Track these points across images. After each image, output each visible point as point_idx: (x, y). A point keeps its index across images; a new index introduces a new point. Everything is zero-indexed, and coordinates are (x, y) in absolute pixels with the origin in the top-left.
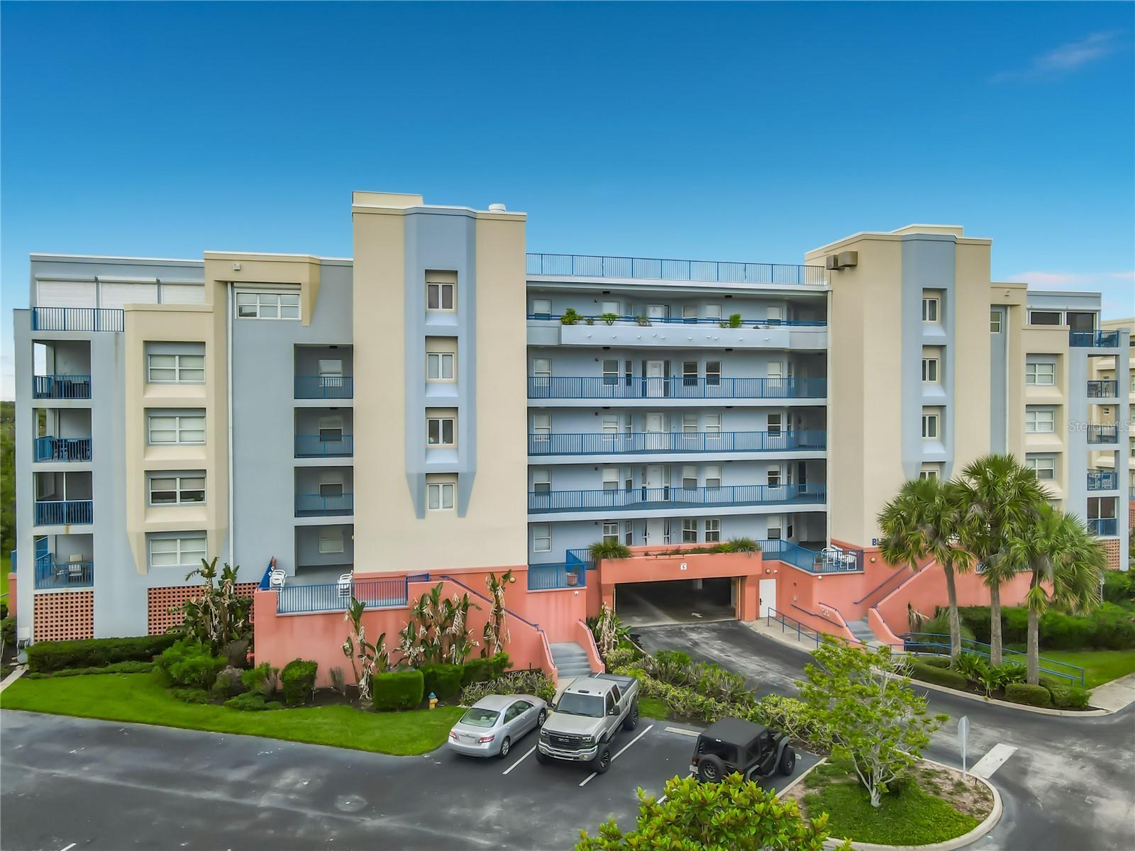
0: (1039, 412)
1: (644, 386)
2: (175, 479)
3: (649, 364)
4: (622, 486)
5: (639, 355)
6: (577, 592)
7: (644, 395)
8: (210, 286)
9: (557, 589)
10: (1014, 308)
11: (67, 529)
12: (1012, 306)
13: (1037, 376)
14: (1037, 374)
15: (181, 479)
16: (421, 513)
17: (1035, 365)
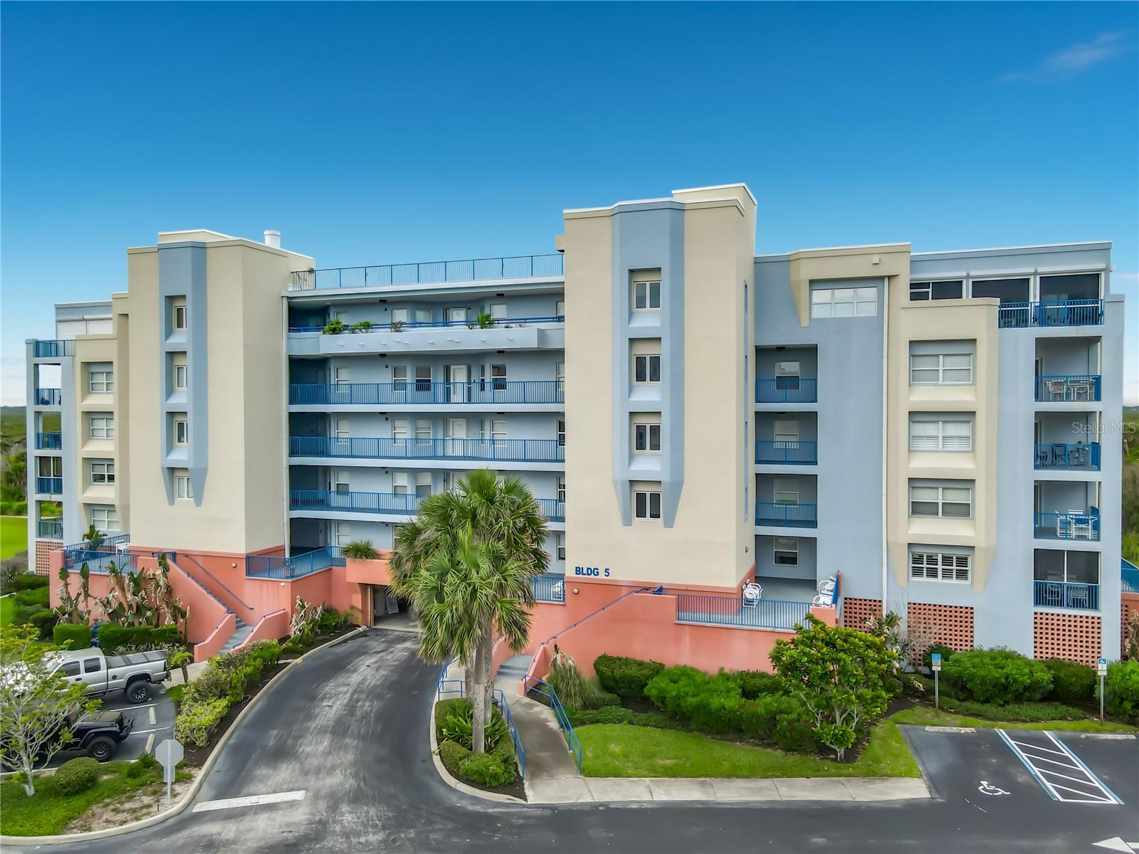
0: (944, 422)
1: (448, 390)
2: (104, 465)
3: (452, 368)
4: (410, 490)
5: (446, 360)
6: (282, 584)
7: (448, 400)
8: (116, 319)
9: (269, 579)
10: (894, 281)
11: (51, 497)
12: (890, 277)
13: (941, 372)
14: (941, 368)
15: (108, 465)
16: (171, 501)
17: (938, 356)
